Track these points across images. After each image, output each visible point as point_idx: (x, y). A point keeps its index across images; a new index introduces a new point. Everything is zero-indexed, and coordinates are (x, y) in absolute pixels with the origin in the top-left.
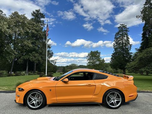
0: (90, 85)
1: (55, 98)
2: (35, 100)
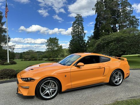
0: (100, 68)
1: (70, 84)
2: (49, 89)
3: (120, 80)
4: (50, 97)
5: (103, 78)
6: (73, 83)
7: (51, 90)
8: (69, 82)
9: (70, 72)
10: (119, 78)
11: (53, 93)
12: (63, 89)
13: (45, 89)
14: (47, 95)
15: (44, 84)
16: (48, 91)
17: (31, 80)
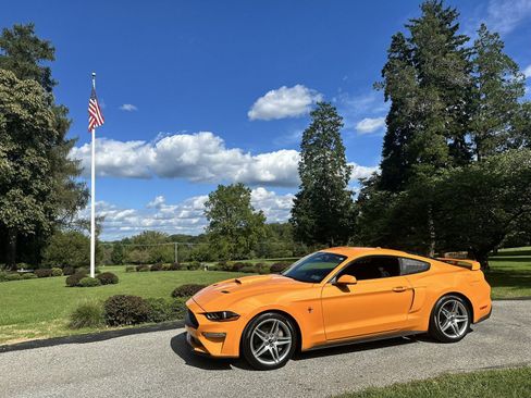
0: (400, 290)
1: (322, 332)
2: (270, 342)
3: (460, 324)
4: (273, 363)
5: (411, 317)
6: (329, 330)
7: (276, 343)
8: (319, 327)
9: (321, 299)
10: (456, 321)
11: (281, 353)
12: (306, 345)
13: (262, 342)
14: (267, 356)
15: (260, 328)
16: (267, 347)
17: (231, 316)
